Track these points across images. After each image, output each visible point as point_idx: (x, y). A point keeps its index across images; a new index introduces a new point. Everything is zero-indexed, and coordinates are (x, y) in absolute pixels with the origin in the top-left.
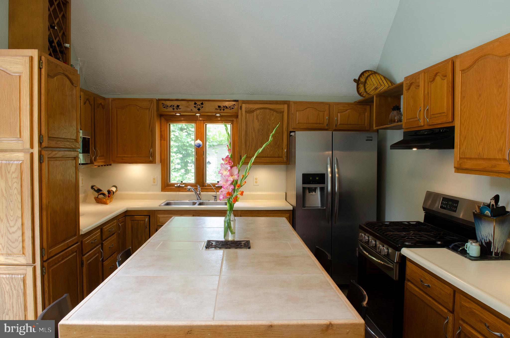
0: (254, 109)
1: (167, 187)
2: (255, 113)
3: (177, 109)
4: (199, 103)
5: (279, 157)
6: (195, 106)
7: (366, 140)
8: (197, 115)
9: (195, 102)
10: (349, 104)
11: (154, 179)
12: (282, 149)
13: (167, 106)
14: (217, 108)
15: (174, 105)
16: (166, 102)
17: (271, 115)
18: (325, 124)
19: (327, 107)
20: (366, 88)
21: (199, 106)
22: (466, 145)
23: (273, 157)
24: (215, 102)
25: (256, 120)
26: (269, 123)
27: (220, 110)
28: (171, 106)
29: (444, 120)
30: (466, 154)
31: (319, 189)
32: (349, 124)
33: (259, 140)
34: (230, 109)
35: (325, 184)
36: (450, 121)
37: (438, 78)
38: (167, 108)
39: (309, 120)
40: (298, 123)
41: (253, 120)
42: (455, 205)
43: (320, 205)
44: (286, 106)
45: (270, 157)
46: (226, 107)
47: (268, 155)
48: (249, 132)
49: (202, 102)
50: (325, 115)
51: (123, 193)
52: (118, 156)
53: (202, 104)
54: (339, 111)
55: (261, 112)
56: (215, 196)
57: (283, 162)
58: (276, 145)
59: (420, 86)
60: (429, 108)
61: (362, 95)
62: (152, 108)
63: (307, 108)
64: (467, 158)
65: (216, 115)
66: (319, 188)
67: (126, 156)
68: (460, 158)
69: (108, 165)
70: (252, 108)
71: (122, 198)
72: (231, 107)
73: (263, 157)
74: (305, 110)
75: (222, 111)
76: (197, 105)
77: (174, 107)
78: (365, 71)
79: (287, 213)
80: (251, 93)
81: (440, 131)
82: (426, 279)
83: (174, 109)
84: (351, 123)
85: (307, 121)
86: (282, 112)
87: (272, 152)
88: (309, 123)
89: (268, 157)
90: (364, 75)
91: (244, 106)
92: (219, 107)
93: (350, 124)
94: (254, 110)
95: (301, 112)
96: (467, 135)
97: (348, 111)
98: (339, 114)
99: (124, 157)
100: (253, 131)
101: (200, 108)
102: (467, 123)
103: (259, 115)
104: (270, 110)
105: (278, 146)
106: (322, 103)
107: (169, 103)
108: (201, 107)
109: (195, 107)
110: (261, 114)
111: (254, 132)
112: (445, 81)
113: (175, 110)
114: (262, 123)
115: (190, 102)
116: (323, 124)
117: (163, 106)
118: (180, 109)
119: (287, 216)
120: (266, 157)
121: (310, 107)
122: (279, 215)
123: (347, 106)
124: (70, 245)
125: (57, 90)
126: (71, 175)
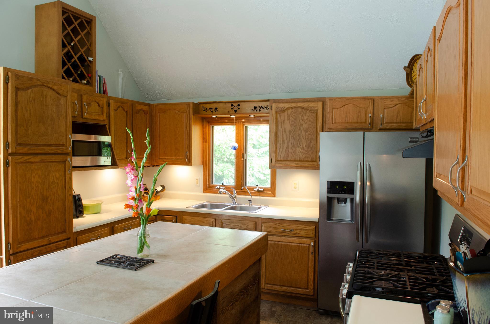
0: (285, 108)
1: (208, 189)
2: (286, 113)
3: (215, 111)
4: (235, 105)
5: (312, 161)
6: (232, 107)
8: (231, 116)
9: (232, 104)
10: (398, 98)
11: (197, 180)
12: (316, 152)
13: (207, 109)
14: (253, 109)
15: (212, 108)
16: (206, 105)
17: (303, 114)
18: (368, 123)
19: (371, 102)
20: (413, 77)
21: (235, 108)
23: (306, 161)
24: (250, 103)
25: (288, 120)
26: (301, 123)
27: (256, 111)
28: (210, 109)
31: (349, 199)
32: (398, 122)
33: (290, 141)
34: (266, 110)
35: (353, 194)
38: (207, 111)
39: (347, 119)
40: (335, 123)
41: (284, 120)
42: (470, 239)
44: (320, 104)
45: (303, 161)
46: (262, 107)
47: (300, 159)
48: (280, 134)
49: (239, 104)
50: (368, 112)
51: (171, 192)
52: (160, 157)
53: (239, 105)
54: (385, 107)
55: (292, 111)
56: (250, 201)
58: (309, 148)
60: (426, 99)
61: (411, 85)
62: (188, 112)
63: (345, 105)
65: (250, 116)
67: (166, 158)
69: (153, 166)
70: (283, 108)
71: (169, 197)
72: (267, 107)
73: (295, 161)
74: (343, 107)
75: (258, 111)
76: (233, 107)
77: (213, 110)
78: (416, 56)
79: (312, 225)
80: (290, 91)
83: (212, 111)
84: (402, 121)
85: (345, 120)
86: (316, 111)
87: (304, 155)
88: (348, 122)
89: (300, 161)
91: (274, 106)
92: (255, 108)
93: (400, 122)
94: (285, 110)
95: (339, 109)
97: (397, 106)
98: (386, 111)
99: (165, 159)
100: (284, 132)
101: (237, 110)
103: (291, 115)
104: (302, 108)
105: (311, 149)
106: (364, 98)
107: (208, 106)
108: (238, 108)
109: (232, 109)
110: (293, 114)
111: (285, 134)
113: (214, 112)
114: (294, 123)
115: (227, 104)
116: (365, 122)
117: (203, 109)
118: (218, 111)
119: (312, 228)
120: (298, 161)
121: (349, 104)
122: (304, 226)
123: (397, 100)
124: (52, 241)
125: (33, 101)
126: (56, 177)
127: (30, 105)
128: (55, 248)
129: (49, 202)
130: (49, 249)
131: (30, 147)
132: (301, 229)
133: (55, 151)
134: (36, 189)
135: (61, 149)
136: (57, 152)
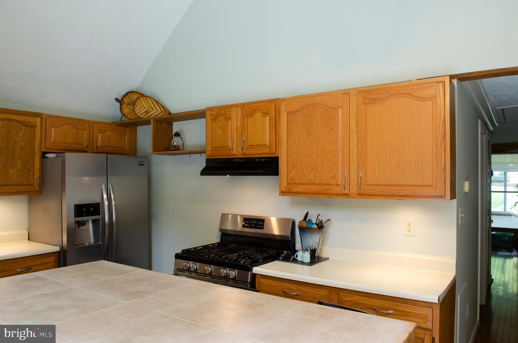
5: (28, 185)
7: (139, 165)
10: (109, 124)
12: (34, 174)
17: (18, 129)
18: (85, 145)
19: (87, 125)
20: (135, 110)
22: (295, 173)
23: (21, 185)
26: (15, 139)
29: (267, 150)
30: (295, 180)
31: (90, 222)
32: (109, 147)
35: (100, 215)
36: (274, 152)
37: (258, 115)
39: (66, 139)
40: (54, 142)
42: (261, 223)
43: (92, 241)
44: (38, 120)
45: (17, 185)
47: (13, 184)
50: (85, 134)
54: (100, 132)
55: (4, 124)
57: (34, 191)
58: (25, 169)
59: (232, 119)
60: (245, 139)
61: (126, 116)
63: (64, 125)
64: (296, 184)
66: (91, 220)
68: (288, 184)
73: (7, 185)
74: (62, 126)
78: (130, 92)
79: (51, 257)
81: (261, 160)
82: (293, 290)
84: (112, 146)
85: (64, 141)
86: (34, 127)
87: (19, 179)
88: (66, 143)
90: (129, 96)
95: (57, 128)
96: (296, 165)
97: (109, 132)
98: (100, 135)
102: (296, 155)
103: (2, 129)
104: (17, 122)
105: (27, 171)
106: (81, 120)
110: (4, 127)
112: (267, 118)
114: (6, 139)
116: (82, 144)
119: (52, 260)
121: (68, 124)
122: (42, 260)
123: (108, 126)
132: (41, 264)
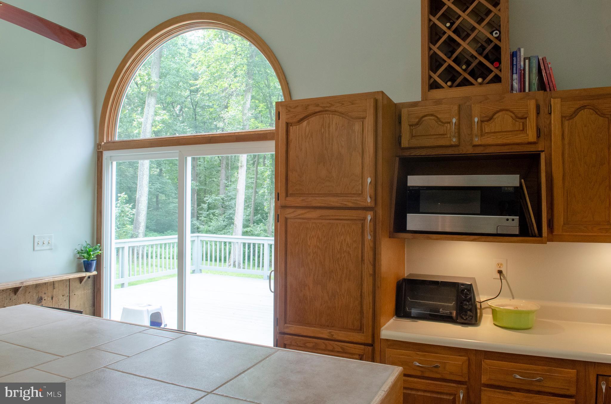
124: (336, 337)
125: (309, 136)
126: (346, 242)
127: (305, 142)
128: (340, 350)
129: (333, 279)
130: (330, 348)
131: (304, 198)
133: (342, 204)
134: (313, 256)
135: (353, 201)
136: (345, 205)
